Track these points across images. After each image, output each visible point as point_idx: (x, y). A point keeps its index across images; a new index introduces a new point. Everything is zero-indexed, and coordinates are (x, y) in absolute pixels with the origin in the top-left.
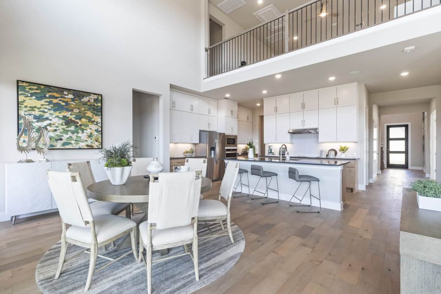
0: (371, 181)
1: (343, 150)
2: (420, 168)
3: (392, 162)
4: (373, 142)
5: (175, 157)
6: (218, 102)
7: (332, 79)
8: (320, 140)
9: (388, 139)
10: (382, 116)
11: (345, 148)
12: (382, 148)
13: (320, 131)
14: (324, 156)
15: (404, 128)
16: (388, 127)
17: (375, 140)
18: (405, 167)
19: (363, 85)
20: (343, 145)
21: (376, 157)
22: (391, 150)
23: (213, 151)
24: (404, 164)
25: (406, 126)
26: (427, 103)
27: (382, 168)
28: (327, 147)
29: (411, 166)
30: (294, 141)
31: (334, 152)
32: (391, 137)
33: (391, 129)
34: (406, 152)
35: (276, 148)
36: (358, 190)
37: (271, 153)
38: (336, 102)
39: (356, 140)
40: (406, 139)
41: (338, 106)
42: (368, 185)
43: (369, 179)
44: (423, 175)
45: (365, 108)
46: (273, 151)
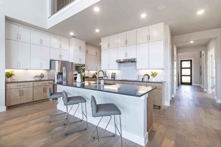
0: (173, 96)
1: (154, 75)
2: (199, 85)
3: (183, 81)
4: (174, 69)
5: (19, 81)
6: (69, 40)
7: (144, 16)
8: (138, 68)
9: (181, 68)
10: (178, 54)
11: (155, 73)
12: (178, 73)
13: (137, 61)
14: (141, 80)
15: (190, 62)
16: (181, 61)
17: (175, 68)
18: (190, 84)
19: (168, 26)
20: (154, 71)
21: (175, 79)
22: (183, 74)
23: (61, 76)
24: (190, 82)
25: (191, 61)
26: (205, 46)
27: (178, 85)
28: (143, 73)
29: (194, 83)
30: (121, 68)
31: (147, 77)
32: (183, 67)
33: (183, 62)
34: (191, 76)
35: (109, 73)
36: (165, 106)
37: (106, 76)
38: (149, 38)
39: (162, 68)
40: (191, 68)
41: (149, 41)
42: (171, 100)
43: (172, 95)
44: (202, 89)
45: (169, 44)
46: (107, 76)
